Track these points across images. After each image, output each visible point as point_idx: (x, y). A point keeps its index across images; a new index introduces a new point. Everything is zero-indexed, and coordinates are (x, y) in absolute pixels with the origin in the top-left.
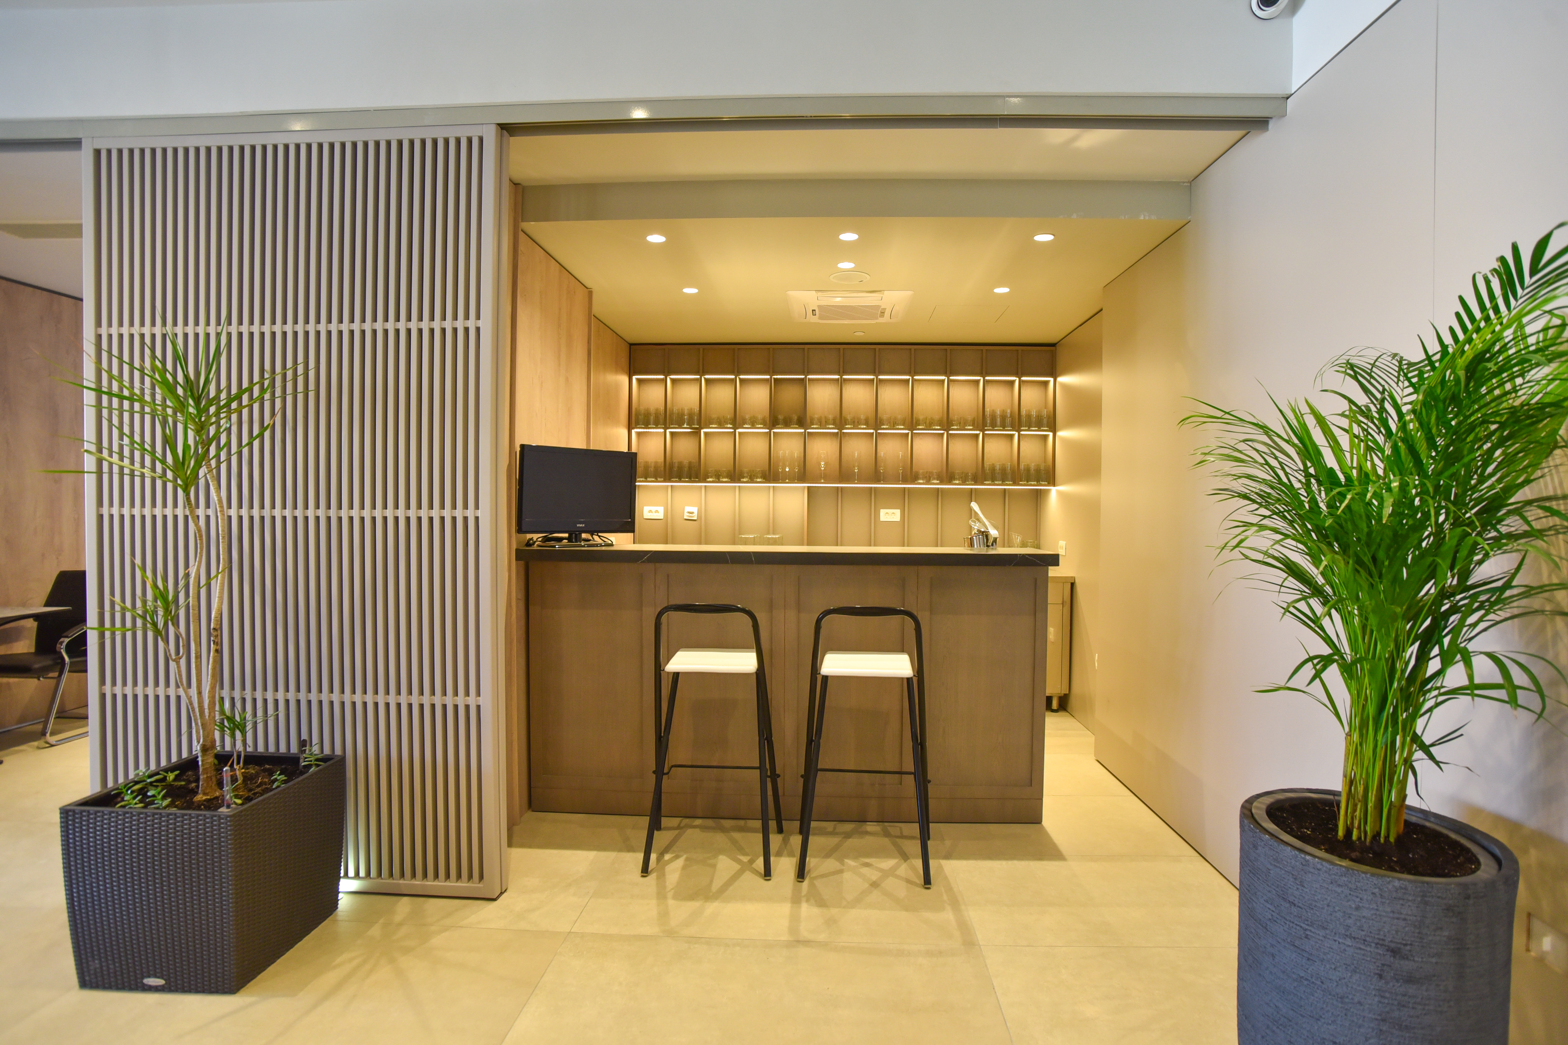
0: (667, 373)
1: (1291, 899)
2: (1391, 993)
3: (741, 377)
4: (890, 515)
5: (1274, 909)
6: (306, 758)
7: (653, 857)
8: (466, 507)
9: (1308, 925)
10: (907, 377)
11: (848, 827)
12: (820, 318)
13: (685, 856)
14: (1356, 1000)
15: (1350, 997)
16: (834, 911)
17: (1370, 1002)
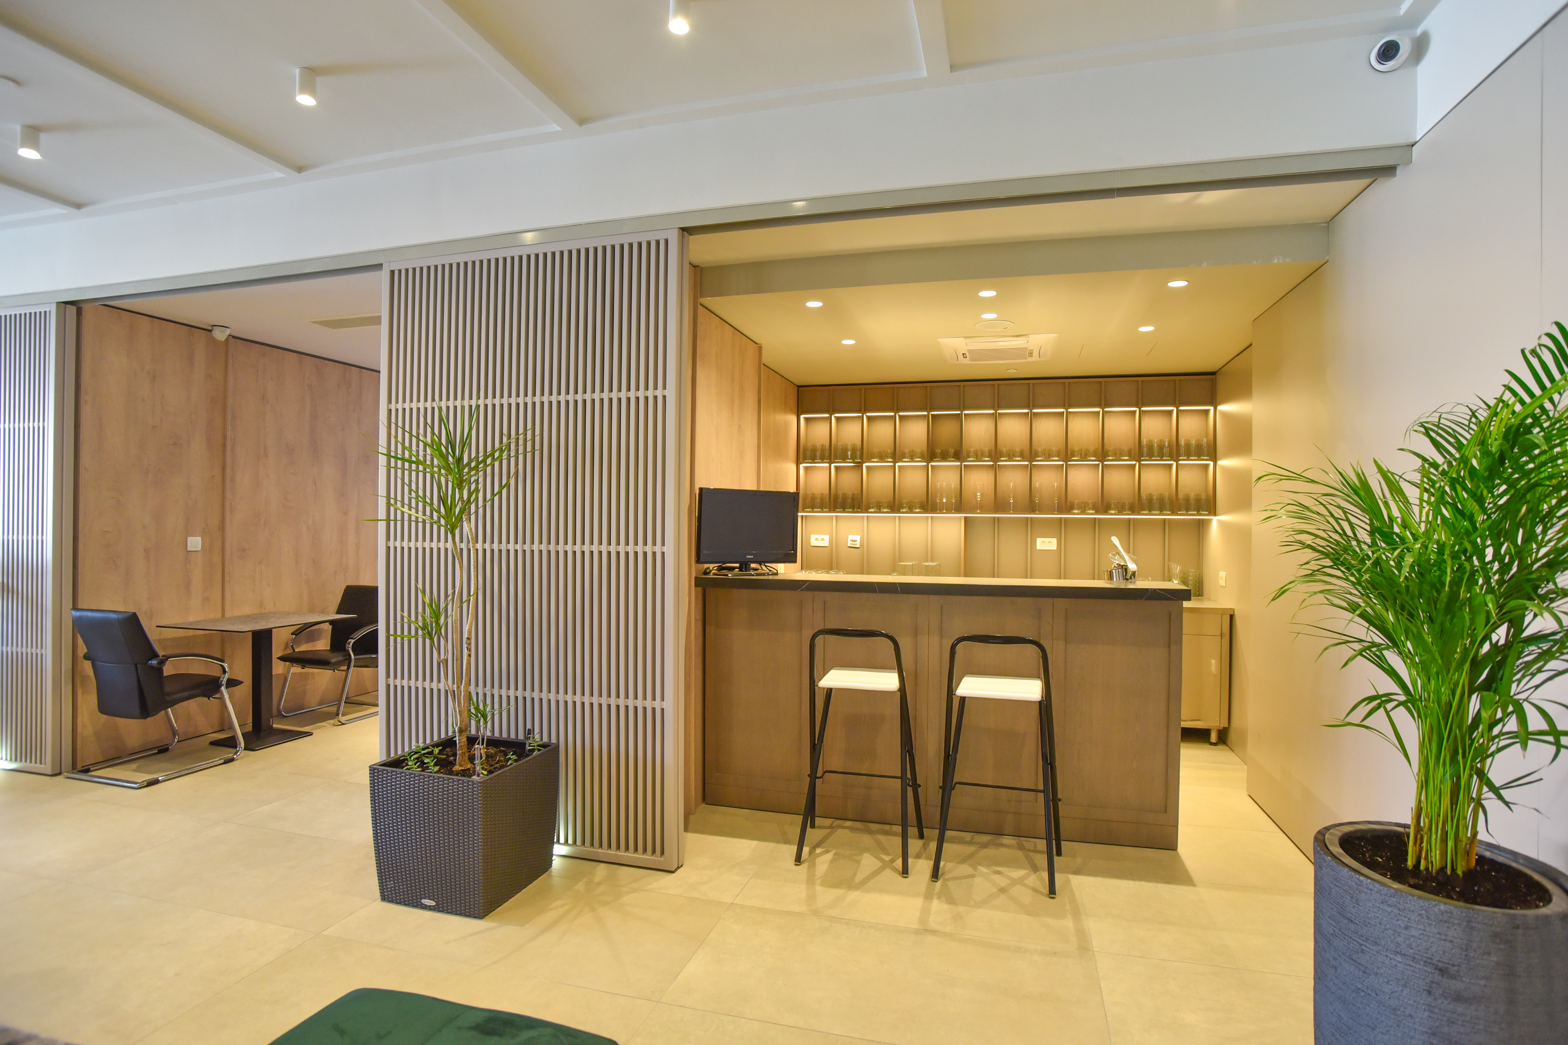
0: (832, 411)
1: (1349, 915)
2: (1440, 1009)
3: (901, 414)
4: (1047, 544)
5: (1335, 925)
6: (531, 743)
7: (806, 850)
8: (654, 544)
9: (1363, 940)
10: (1062, 410)
11: (985, 838)
12: (971, 360)
13: (834, 851)
14: (1407, 1013)
15: (1402, 1009)
16: (962, 909)
17: (1420, 1015)
